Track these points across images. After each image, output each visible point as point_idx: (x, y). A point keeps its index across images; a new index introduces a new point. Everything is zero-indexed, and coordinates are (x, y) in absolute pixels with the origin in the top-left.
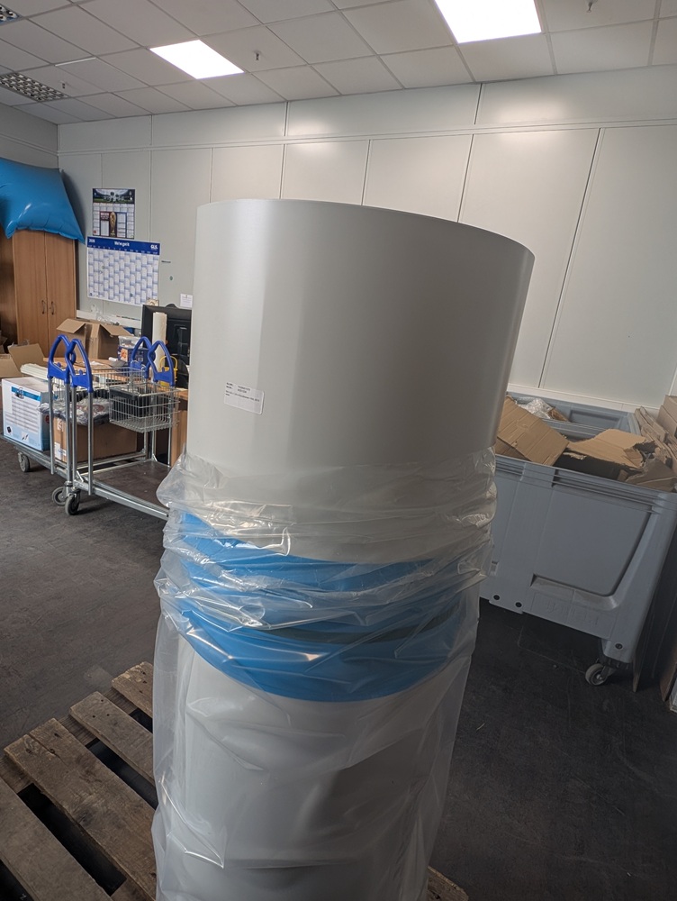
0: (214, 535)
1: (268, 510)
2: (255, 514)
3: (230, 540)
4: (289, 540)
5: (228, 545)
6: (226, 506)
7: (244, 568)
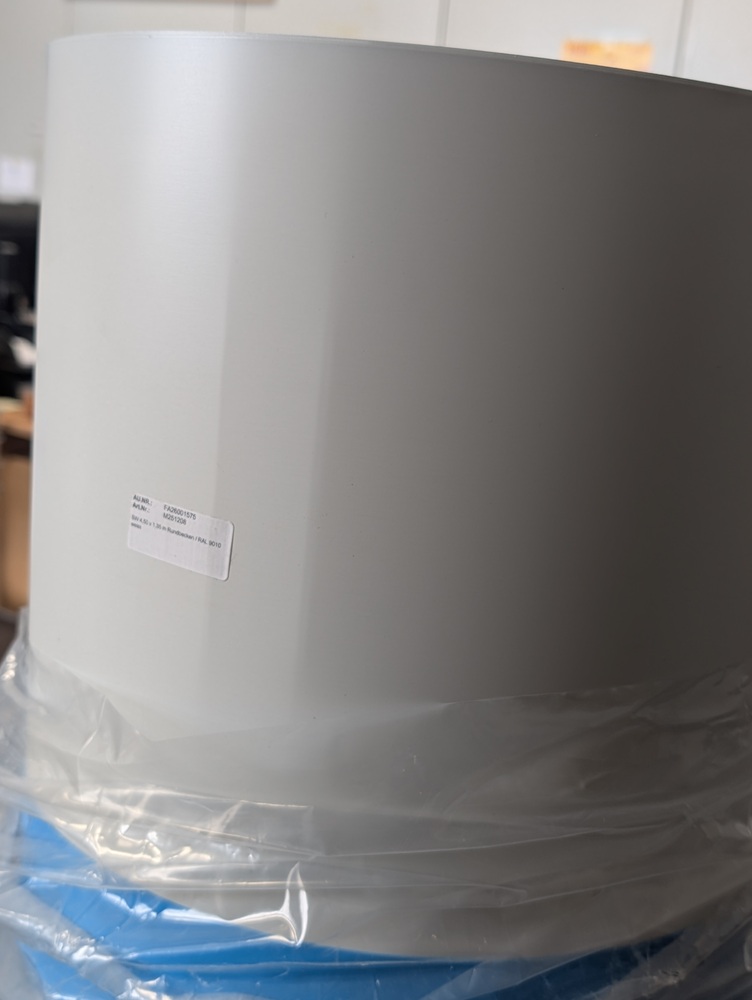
0: (106, 881)
1: (249, 818)
2: (215, 827)
3: (146, 897)
4: (303, 896)
5: (141, 910)
6: (134, 801)
7: (186, 975)
